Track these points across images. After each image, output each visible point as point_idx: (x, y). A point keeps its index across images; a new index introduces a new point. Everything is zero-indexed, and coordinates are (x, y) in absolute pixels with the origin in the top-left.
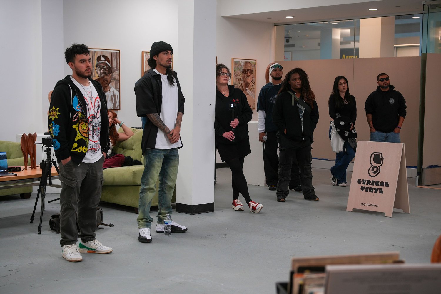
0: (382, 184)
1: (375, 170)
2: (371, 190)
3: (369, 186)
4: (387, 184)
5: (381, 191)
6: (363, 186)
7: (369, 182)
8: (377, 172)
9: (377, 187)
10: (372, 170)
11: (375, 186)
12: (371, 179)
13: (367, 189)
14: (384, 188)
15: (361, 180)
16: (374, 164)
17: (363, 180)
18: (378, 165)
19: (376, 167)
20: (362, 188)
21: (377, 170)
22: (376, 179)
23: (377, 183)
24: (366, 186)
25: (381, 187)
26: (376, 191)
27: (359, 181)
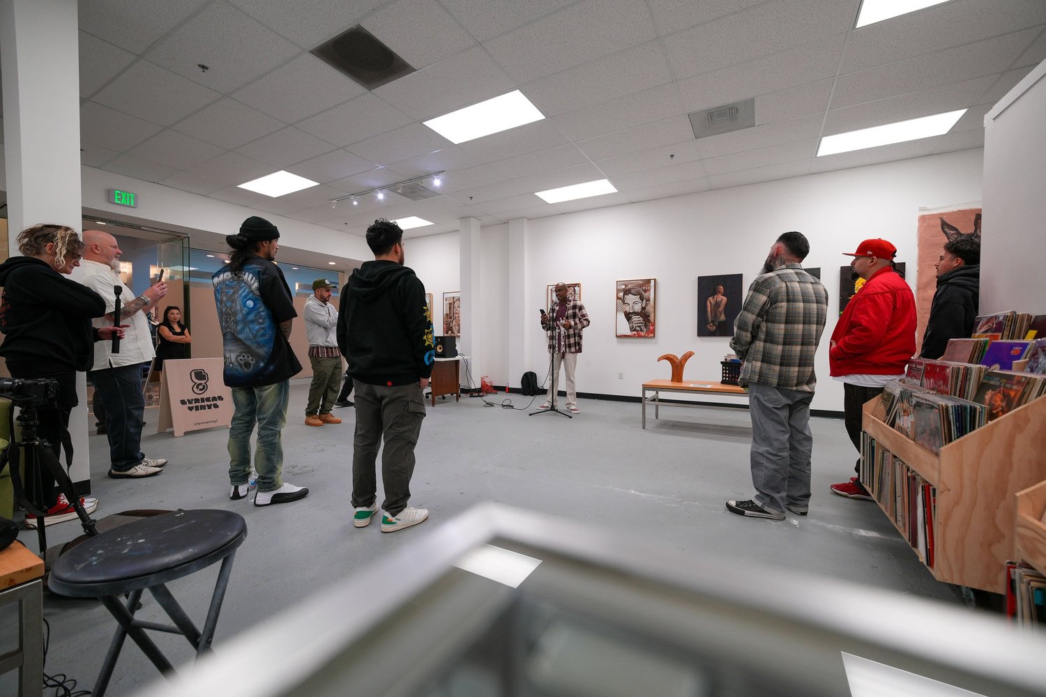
0: (214, 399)
1: (201, 387)
2: (203, 407)
3: (198, 404)
4: (220, 398)
5: (216, 406)
6: (191, 405)
7: (197, 401)
8: (205, 388)
9: (209, 403)
10: (197, 388)
11: (206, 403)
12: (199, 397)
13: (197, 408)
14: (218, 402)
15: (186, 400)
16: (198, 382)
17: (188, 400)
18: (203, 382)
19: (201, 384)
20: (190, 409)
21: (204, 386)
22: (205, 396)
23: (208, 399)
24: (194, 405)
25: (215, 402)
26: (209, 407)
27: (183, 402)
